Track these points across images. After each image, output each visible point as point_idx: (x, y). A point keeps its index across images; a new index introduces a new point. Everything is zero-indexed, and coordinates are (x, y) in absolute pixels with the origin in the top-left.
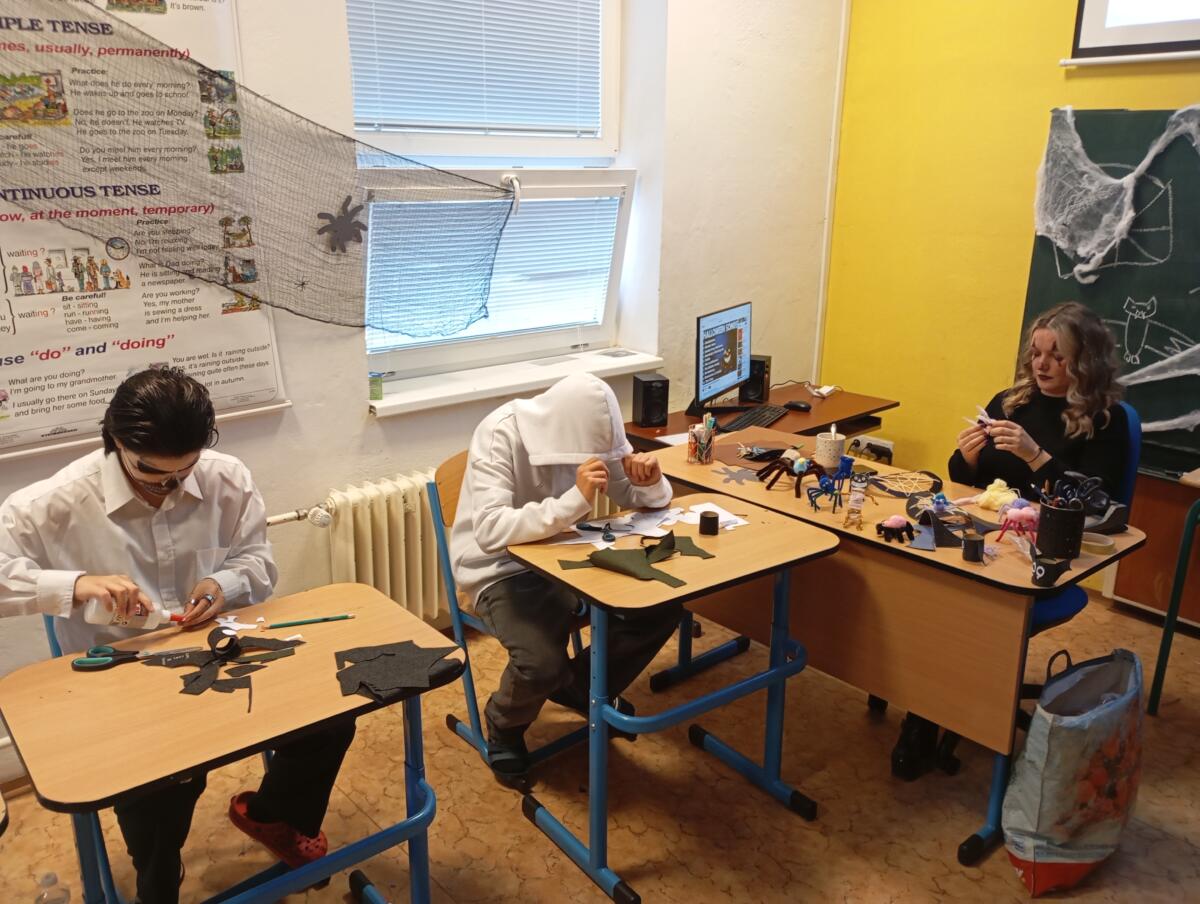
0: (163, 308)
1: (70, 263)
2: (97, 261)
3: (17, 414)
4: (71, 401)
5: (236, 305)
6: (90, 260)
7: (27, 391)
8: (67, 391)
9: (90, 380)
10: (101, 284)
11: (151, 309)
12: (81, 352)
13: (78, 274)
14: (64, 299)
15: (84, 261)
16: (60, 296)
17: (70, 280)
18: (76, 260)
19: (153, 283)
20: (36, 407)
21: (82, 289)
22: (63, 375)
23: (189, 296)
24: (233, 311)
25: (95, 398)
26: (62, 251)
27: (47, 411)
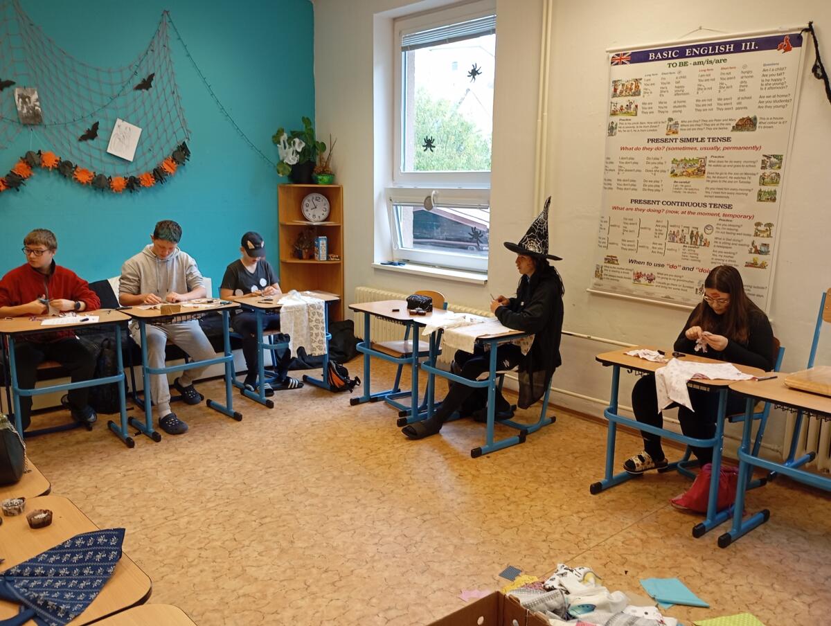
0: (720, 258)
1: (690, 232)
2: (700, 234)
3: (656, 286)
4: (675, 287)
5: (752, 264)
6: (697, 233)
7: (662, 278)
8: (675, 283)
9: (683, 281)
10: (698, 243)
11: (715, 257)
12: (684, 268)
13: (691, 238)
14: (684, 246)
15: (695, 233)
16: (682, 245)
17: (688, 239)
18: (692, 231)
19: (718, 246)
20: (664, 285)
21: (691, 244)
22: (675, 276)
23: (732, 255)
24: (750, 266)
25: (683, 288)
26: (688, 227)
27: (666, 288)
